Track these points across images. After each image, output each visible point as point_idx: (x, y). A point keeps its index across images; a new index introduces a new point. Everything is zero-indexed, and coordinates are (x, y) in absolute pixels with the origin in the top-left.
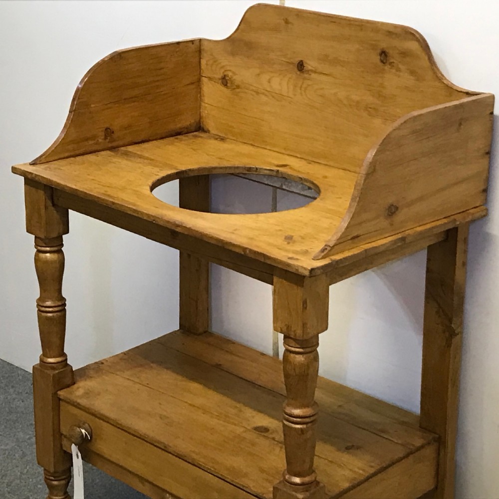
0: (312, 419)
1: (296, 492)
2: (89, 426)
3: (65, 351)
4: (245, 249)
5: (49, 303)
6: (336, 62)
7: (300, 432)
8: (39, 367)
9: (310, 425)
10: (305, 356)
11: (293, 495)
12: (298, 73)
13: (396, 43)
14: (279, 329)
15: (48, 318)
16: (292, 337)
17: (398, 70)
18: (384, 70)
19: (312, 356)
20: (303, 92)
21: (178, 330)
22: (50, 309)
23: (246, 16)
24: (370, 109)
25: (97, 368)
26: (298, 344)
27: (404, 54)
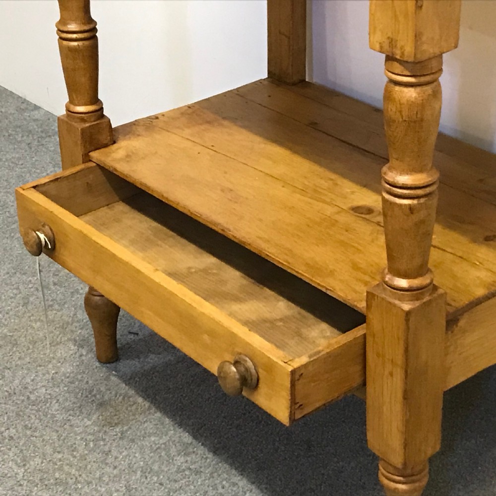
0: (428, 190)
1: (399, 300)
3: (100, 97)
5: (72, 27)
7: (408, 211)
8: (66, 119)
11: (395, 305)
14: (378, 46)
15: (71, 49)
16: (398, 57)
21: (267, 78)
22: (74, 36)
25: (150, 124)
26: (407, 69)
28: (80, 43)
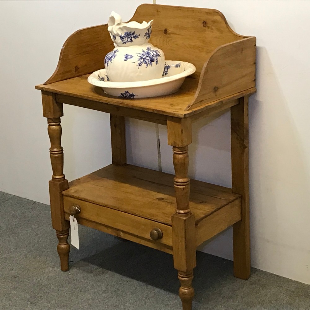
1: (182, 217)
2: (79, 205)
3: (64, 173)
4: (153, 110)
5: (55, 150)
6: (183, 28)
7: (183, 189)
8: (52, 181)
9: (186, 186)
10: (183, 155)
11: (181, 219)
12: (165, 34)
13: (210, 17)
14: (171, 144)
15: (56, 157)
16: (177, 146)
17: (212, 29)
18: (205, 30)
19: (185, 155)
20: (167, 44)
21: (112, 164)
22: (57, 153)
23: (137, 10)
24: (200, 49)
25: (78, 181)
26: (180, 149)
27: (214, 22)
28: (59, 155)
